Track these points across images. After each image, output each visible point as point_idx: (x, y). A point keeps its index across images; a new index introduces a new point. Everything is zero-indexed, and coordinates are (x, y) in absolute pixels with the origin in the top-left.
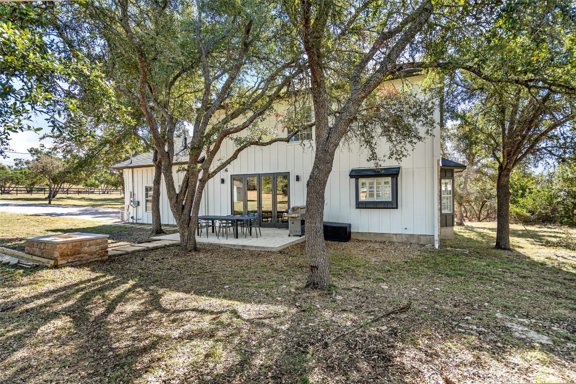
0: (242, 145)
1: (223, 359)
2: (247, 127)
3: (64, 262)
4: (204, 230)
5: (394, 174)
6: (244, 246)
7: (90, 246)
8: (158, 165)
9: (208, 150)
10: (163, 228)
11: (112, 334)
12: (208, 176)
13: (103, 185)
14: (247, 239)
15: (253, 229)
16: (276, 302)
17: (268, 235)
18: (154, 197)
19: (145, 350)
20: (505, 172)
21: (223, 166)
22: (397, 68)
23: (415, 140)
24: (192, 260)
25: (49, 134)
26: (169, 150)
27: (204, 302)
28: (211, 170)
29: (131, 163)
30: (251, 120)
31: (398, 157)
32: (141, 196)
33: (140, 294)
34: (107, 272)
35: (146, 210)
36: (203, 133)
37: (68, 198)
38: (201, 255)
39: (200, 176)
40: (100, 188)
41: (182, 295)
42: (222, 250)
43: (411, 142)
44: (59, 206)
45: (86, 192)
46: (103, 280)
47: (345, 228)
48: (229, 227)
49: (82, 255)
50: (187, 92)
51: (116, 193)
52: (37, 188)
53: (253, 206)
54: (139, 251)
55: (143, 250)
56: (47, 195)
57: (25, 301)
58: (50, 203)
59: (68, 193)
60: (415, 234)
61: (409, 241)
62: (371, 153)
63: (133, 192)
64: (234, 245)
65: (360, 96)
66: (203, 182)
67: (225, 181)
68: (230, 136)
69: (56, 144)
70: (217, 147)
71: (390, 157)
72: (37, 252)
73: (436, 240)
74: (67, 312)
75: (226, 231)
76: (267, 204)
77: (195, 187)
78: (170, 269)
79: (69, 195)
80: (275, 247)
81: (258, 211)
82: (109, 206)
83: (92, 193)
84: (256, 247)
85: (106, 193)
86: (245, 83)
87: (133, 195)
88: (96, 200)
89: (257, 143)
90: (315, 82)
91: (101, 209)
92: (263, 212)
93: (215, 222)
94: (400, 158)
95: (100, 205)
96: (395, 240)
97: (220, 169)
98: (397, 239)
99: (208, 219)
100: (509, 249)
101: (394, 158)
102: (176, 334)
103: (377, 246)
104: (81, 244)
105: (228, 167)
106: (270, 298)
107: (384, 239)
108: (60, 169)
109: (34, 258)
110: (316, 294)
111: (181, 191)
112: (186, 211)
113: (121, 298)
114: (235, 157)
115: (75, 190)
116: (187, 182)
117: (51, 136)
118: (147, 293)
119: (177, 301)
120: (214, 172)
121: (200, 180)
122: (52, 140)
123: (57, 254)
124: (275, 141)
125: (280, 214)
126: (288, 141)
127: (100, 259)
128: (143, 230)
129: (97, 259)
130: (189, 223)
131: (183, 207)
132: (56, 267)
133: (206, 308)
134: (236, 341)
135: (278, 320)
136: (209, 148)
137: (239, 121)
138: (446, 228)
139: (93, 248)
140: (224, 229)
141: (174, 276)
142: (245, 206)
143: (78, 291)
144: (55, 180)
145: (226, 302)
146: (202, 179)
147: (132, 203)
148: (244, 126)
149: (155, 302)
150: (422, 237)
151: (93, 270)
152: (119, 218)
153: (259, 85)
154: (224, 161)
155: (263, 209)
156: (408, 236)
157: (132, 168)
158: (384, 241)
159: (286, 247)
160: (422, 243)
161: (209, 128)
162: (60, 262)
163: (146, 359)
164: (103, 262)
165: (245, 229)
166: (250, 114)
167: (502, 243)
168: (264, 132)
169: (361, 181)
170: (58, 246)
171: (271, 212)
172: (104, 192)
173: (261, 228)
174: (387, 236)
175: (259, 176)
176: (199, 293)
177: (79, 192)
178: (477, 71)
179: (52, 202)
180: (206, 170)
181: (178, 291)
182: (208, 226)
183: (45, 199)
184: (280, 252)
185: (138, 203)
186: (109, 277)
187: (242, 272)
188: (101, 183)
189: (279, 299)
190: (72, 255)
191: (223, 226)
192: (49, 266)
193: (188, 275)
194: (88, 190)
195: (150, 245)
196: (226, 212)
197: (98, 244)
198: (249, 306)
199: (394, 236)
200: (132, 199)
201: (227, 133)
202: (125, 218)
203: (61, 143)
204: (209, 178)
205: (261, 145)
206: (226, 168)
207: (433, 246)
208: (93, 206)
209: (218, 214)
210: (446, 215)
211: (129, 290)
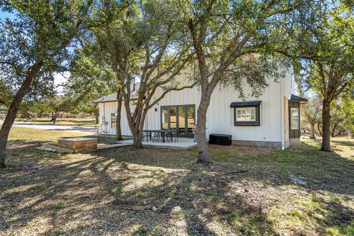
0: (167, 90)
1: (157, 183)
2: (169, 81)
3: (77, 151)
4: (145, 138)
5: (257, 105)
6: (168, 146)
7: (89, 143)
8: (119, 101)
9: (148, 93)
10: (122, 137)
11: (110, 175)
12: (149, 107)
13: (81, 113)
14: (169, 143)
15: (173, 138)
16: (182, 168)
17: (182, 141)
18: (117, 119)
19: (125, 180)
20: (327, 104)
21: (156, 102)
22: (241, 54)
23: (265, 86)
24: (140, 152)
25: (61, 84)
26: (128, 93)
27: (147, 167)
28: (150, 104)
29: (103, 99)
30: (171, 77)
31: (257, 96)
32: (108, 119)
33: (118, 164)
34: (99, 156)
35: (112, 127)
36: (146, 84)
37: (63, 121)
38: (145, 150)
39: (144, 107)
40: (80, 114)
41: (137, 165)
42: (155, 148)
43: (263, 87)
44: (60, 125)
45: (71, 117)
46: (98, 159)
47: (227, 138)
48: (160, 136)
49: (85, 148)
50: (136, 59)
51: (90, 117)
52: (44, 115)
53: (173, 125)
54: (112, 148)
55: (114, 148)
56: (51, 119)
57: (68, 165)
58: (54, 123)
59: (61, 118)
60: (270, 141)
61: (266, 145)
62: (240, 93)
63: (104, 116)
64: (162, 146)
65: (223, 68)
66: (146, 110)
67: (158, 110)
68: (160, 85)
69: (64, 89)
70: (153, 92)
71: (252, 96)
72: (64, 146)
73: (283, 145)
74: (88, 168)
75: (158, 138)
76: (182, 125)
77: (142, 113)
78: (129, 155)
79: (63, 119)
80: (185, 147)
81: (177, 128)
82: (87, 125)
83: (75, 117)
84: (174, 147)
85: (83, 117)
86: (169, 53)
87: (104, 118)
88: (79, 122)
89: (175, 89)
90: (200, 62)
91: (84, 127)
92: (180, 128)
93: (151, 133)
94: (258, 96)
95: (82, 125)
96: (258, 145)
97: (154, 103)
98: (259, 144)
99: (148, 132)
100: (330, 151)
101: (254, 96)
102: (137, 176)
103: (246, 148)
104: (85, 142)
105: (159, 102)
106: (179, 167)
107: (251, 144)
108: (60, 103)
109: (63, 149)
110: (201, 165)
111: (134, 116)
112: (136, 126)
113: (109, 165)
114: (163, 96)
115: (65, 116)
116: (137, 110)
117: (62, 85)
118: (120, 164)
119: (135, 167)
120: (151, 105)
121: (144, 110)
122: (62, 87)
123: (74, 147)
124: (185, 88)
125: (189, 130)
126: (192, 88)
127: (93, 150)
128: (111, 138)
129: (92, 151)
130: (138, 133)
131: (135, 124)
132: (74, 153)
133: (149, 169)
134: (162, 179)
135: (181, 174)
136: (148, 92)
137: (165, 77)
138: (294, 139)
139: (90, 145)
140: (157, 137)
141: (132, 158)
142: (169, 125)
143: (89, 162)
144: (57, 110)
145: (158, 168)
146: (145, 108)
147: (103, 123)
148: (168, 81)
149: (125, 167)
150: (275, 143)
151: (92, 155)
152: (95, 132)
153: (176, 56)
154: (157, 99)
155: (180, 127)
156: (266, 142)
157: (104, 102)
158: (251, 145)
159: (191, 147)
160: (275, 146)
161: (148, 81)
162: (76, 151)
163: (126, 182)
164: (96, 152)
165: (169, 138)
166: (171, 74)
167: (325, 147)
168: (178, 83)
169: (237, 109)
170: (75, 143)
171: (184, 128)
172: (82, 117)
173: (178, 138)
174: (253, 142)
175: (177, 107)
176: (145, 165)
177: (68, 117)
178: (284, 53)
179: (56, 123)
180: (147, 104)
181: (135, 163)
182: (147, 136)
183: (50, 121)
184: (188, 150)
185: (107, 123)
186: (100, 158)
187: (166, 158)
188: (81, 111)
189: (183, 167)
190: (81, 148)
191: (156, 136)
192: (71, 153)
193: (139, 158)
194: (73, 116)
195: (117, 145)
196: (158, 128)
197: (92, 143)
198: (168, 169)
199: (258, 143)
200: (103, 121)
201: (158, 84)
202: (100, 131)
203: (67, 89)
204: (149, 108)
205: (177, 90)
206: (158, 103)
207: (281, 148)
208: (79, 125)
209: (153, 129)
210: (294, 131)
211: (112, 163)
